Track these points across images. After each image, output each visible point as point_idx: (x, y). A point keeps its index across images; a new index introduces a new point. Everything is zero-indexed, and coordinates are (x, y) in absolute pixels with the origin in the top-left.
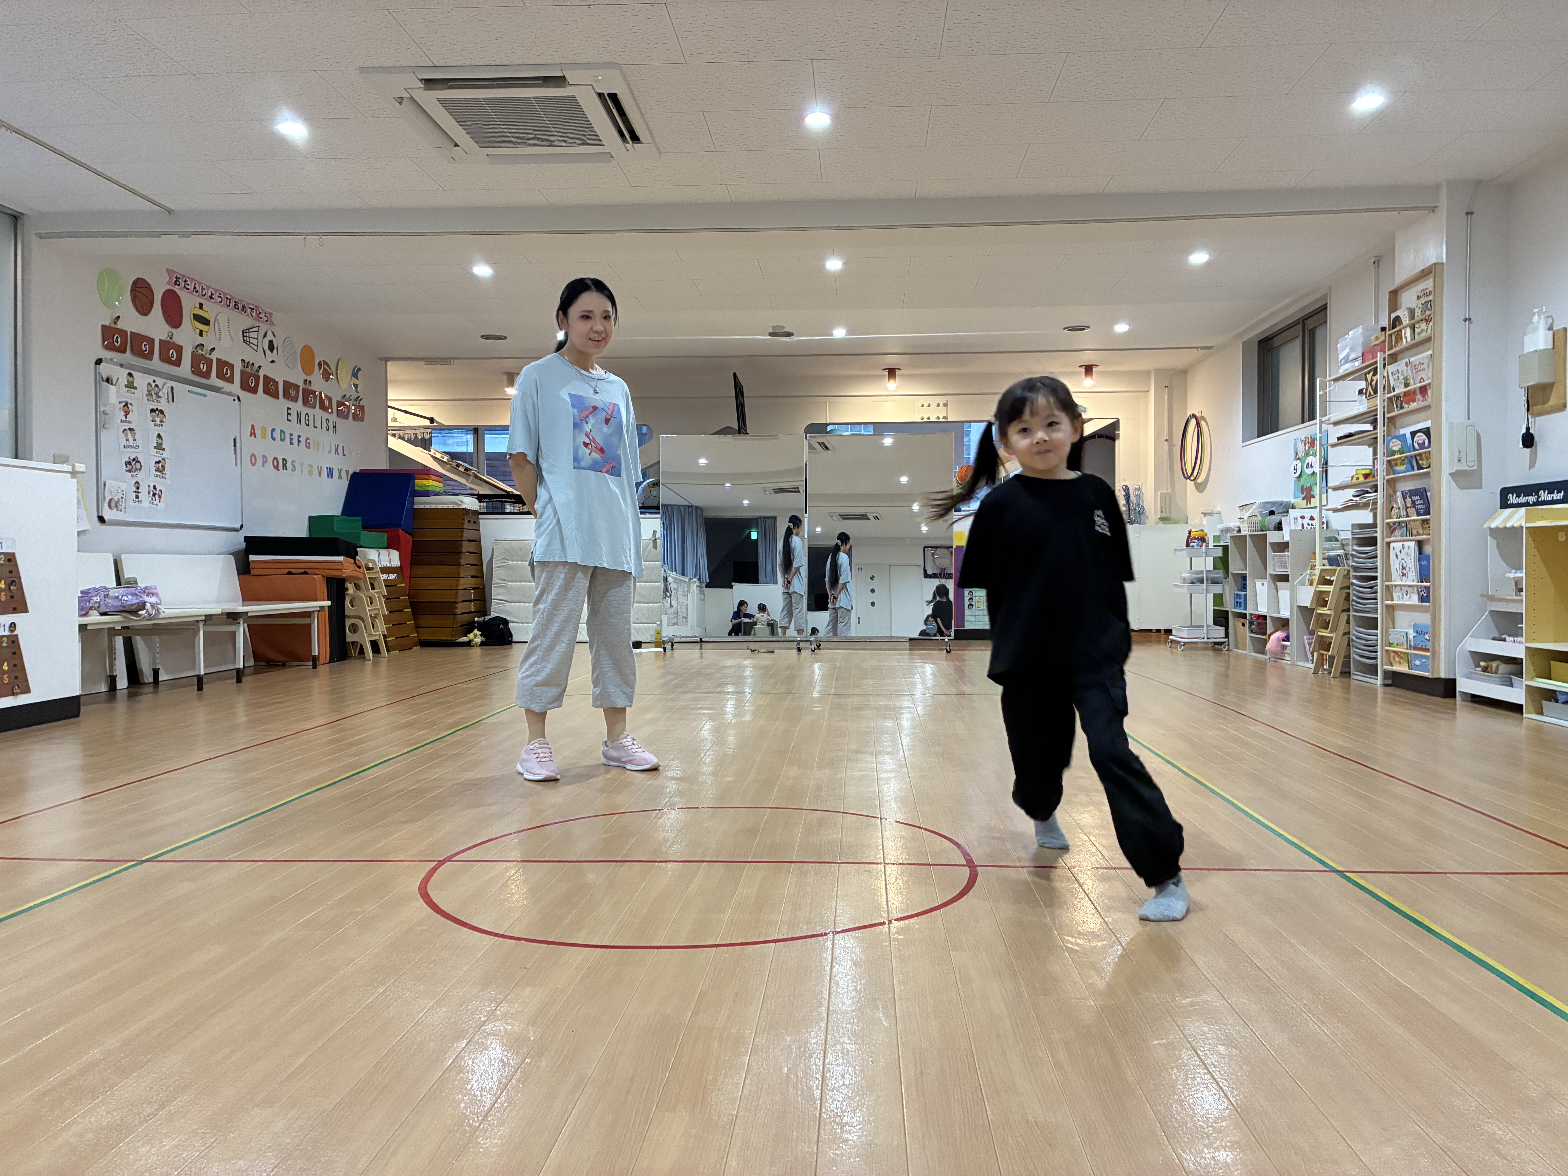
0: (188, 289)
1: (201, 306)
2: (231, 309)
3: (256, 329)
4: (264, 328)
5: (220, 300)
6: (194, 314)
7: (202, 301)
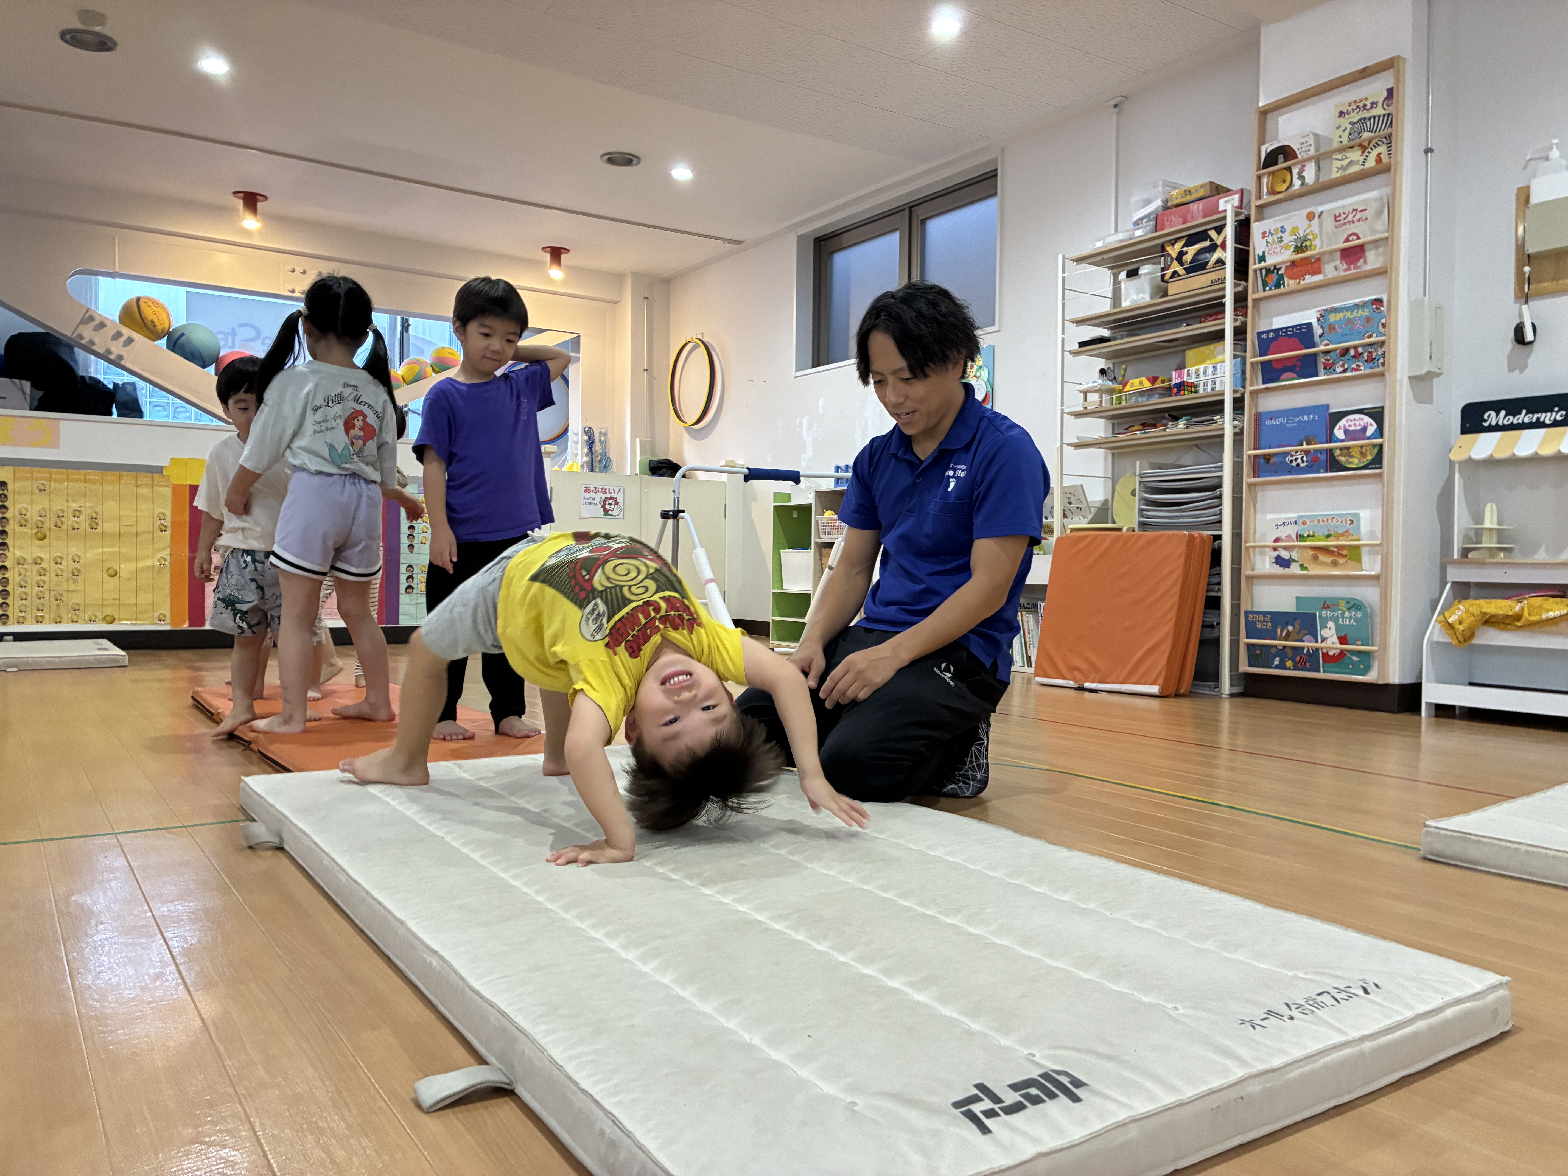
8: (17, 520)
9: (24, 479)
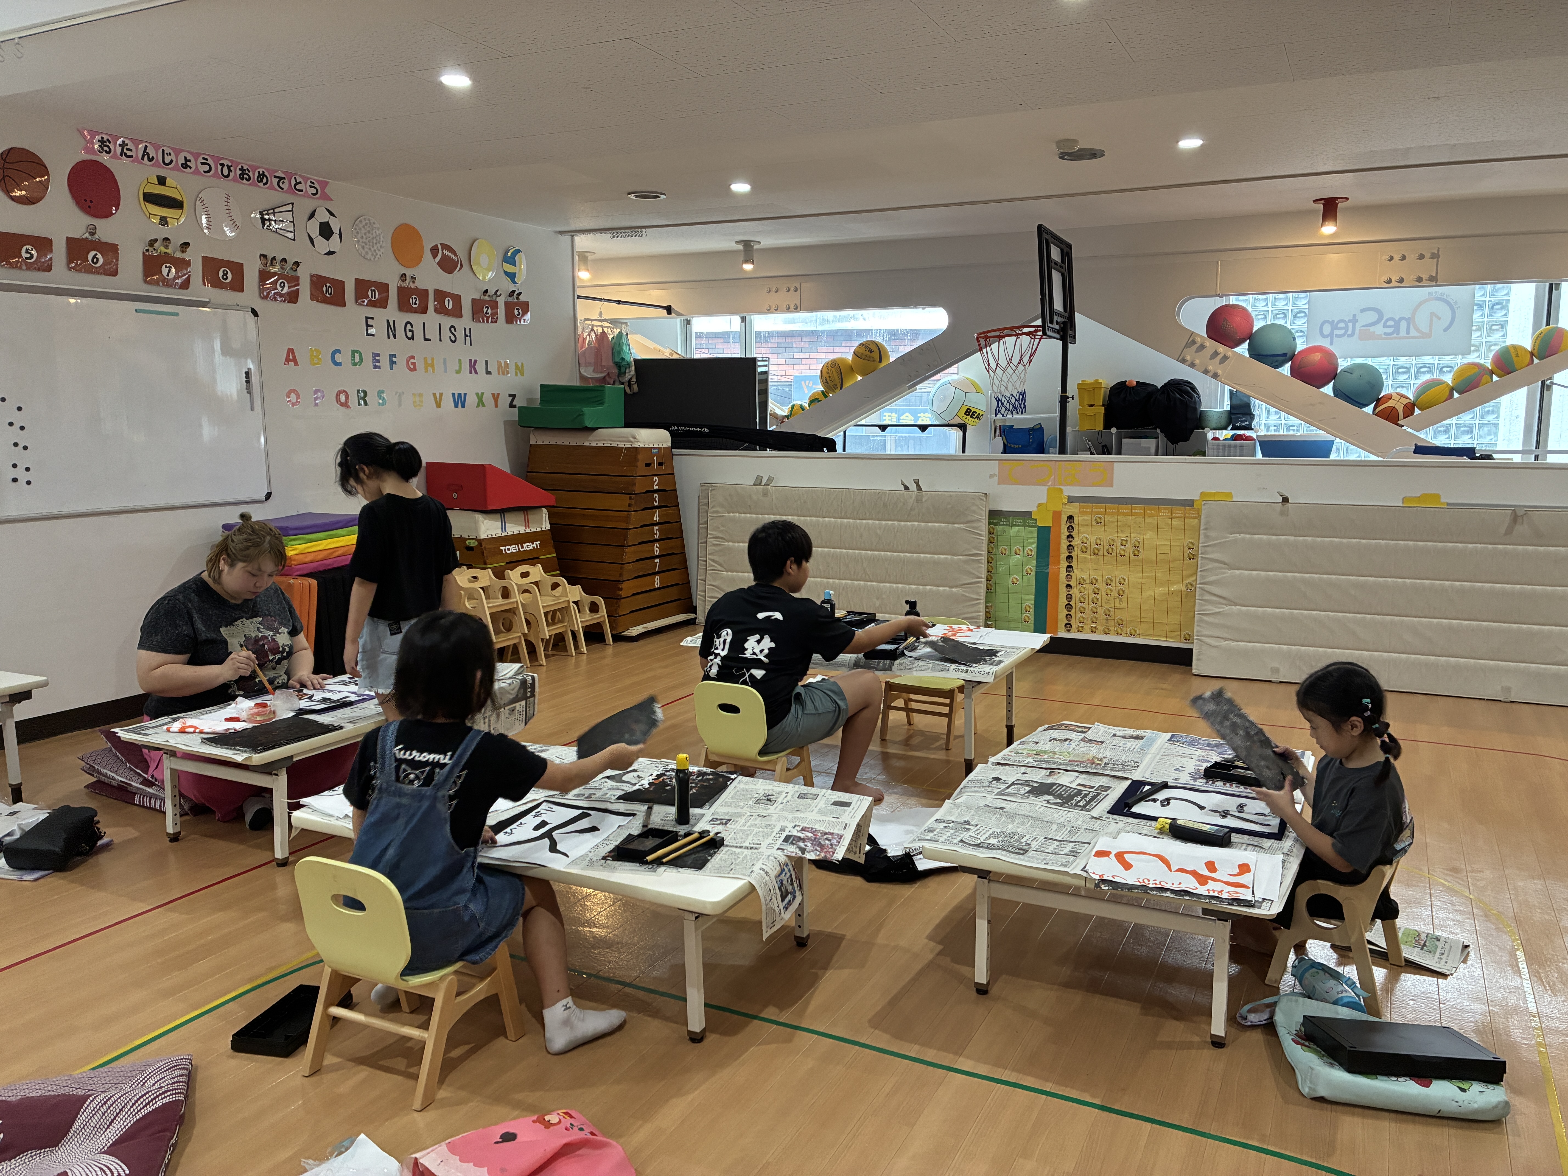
0: (131, 156)
1: (162, 181)
2: (234, 180)
3: (289, 207)
4: (304, 205)
5: (207, 168)
6: (144, 194)
7: (162, 172)
8: (1080, 547)
9: (1085, 513)
